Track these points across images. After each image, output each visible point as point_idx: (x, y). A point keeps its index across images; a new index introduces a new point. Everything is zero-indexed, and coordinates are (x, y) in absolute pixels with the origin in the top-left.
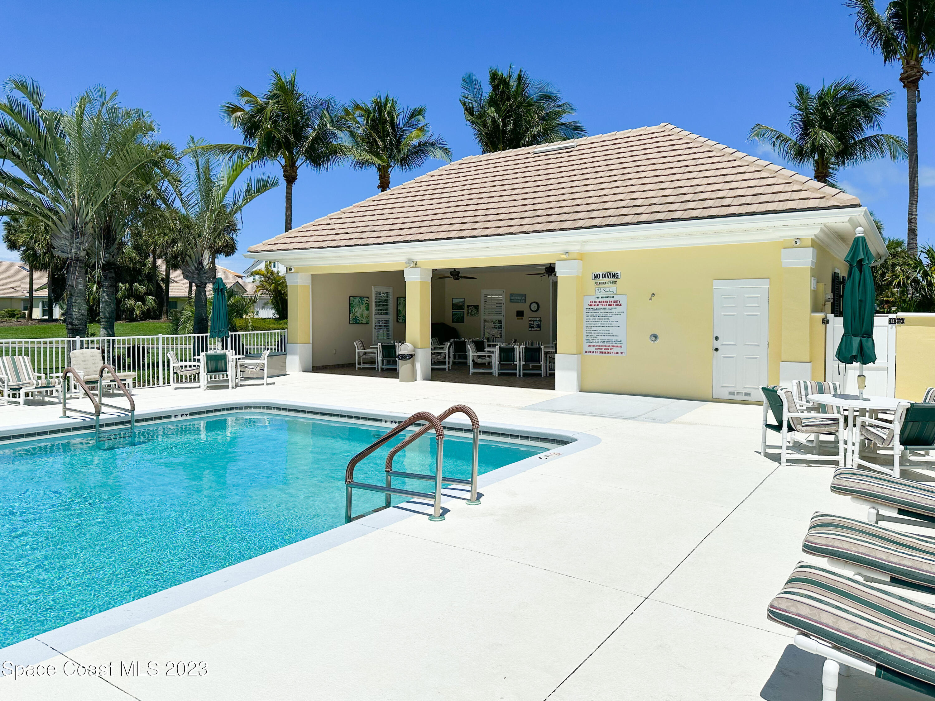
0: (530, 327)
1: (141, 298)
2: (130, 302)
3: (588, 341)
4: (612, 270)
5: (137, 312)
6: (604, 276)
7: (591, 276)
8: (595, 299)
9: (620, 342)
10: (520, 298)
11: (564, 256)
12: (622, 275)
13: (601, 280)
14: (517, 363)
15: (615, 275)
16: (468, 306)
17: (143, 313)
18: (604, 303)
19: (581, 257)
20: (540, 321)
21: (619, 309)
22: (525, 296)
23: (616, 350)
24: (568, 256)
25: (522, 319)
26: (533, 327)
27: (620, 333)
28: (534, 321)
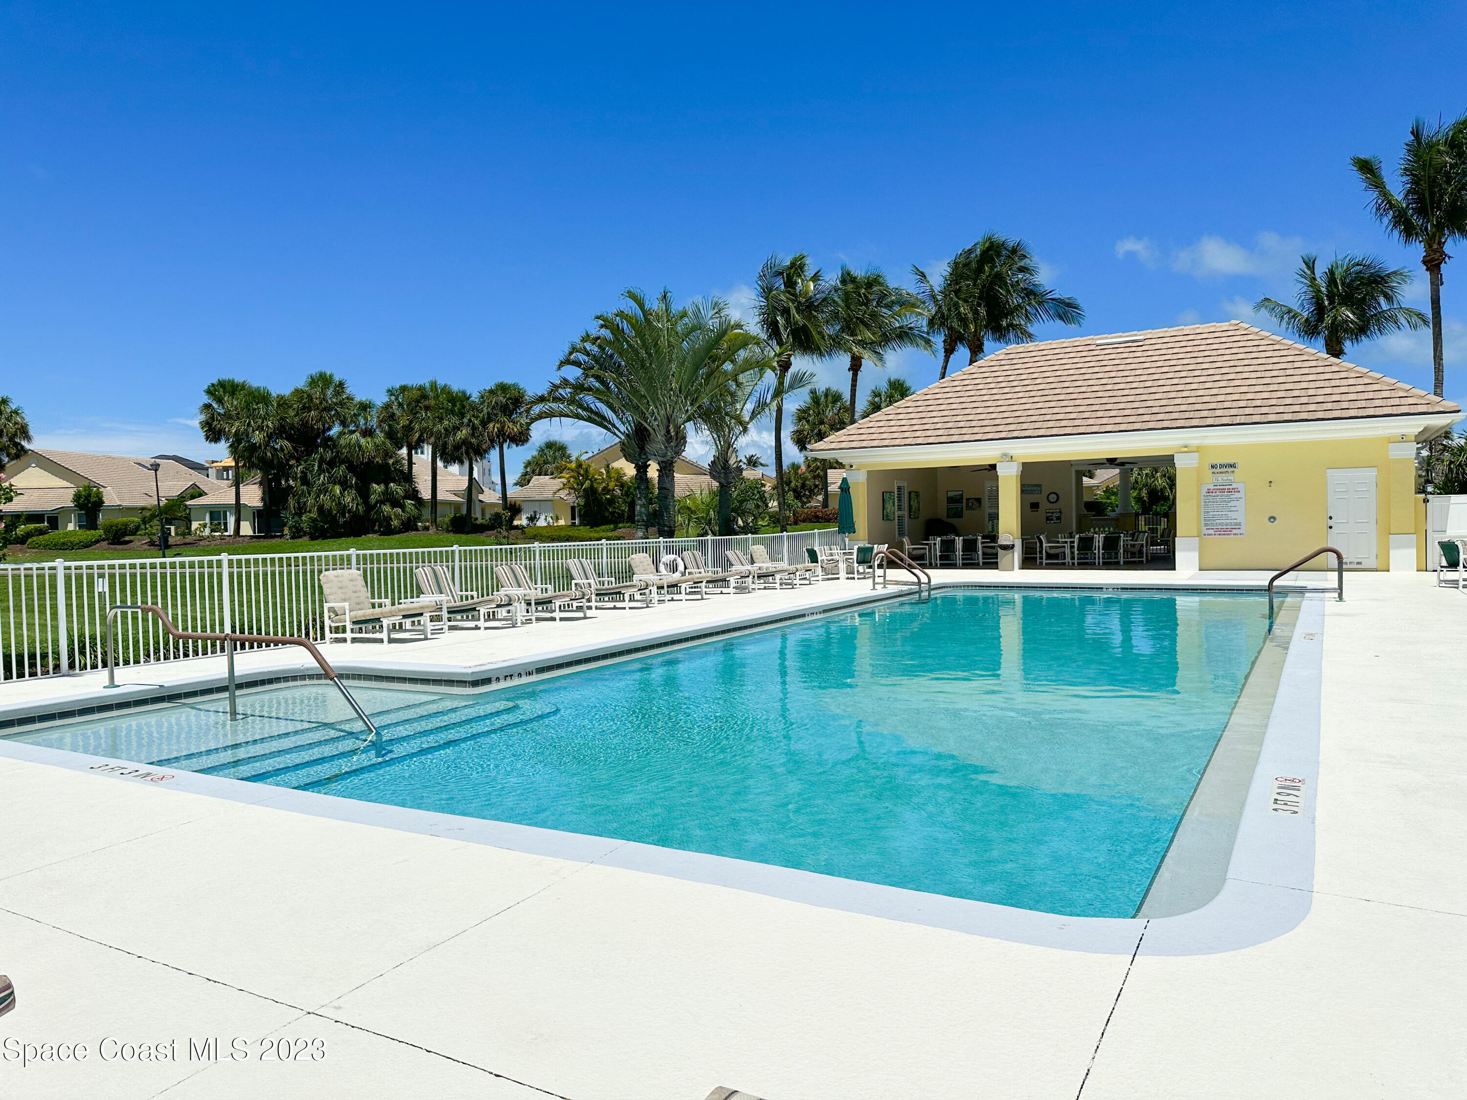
0: (1047, 520)
1: (396, 503)
2: (387, 508)
3: (1206, 525)
4: (1231, 462)
5: (395, 523)
6: (1221, 466)
7: (1207, 466)
8: (1212, 487)
9: (1239, 524)
10: (1035, 488)
11: (1186, 449)
12: (1240, 465)
13: (1218, 470)
14: (1096, 551)
15: (1233, 466)
16: (968, 500)
17: (403, 523)
18: (1222, 491)
19: (1198, 449)
20: (1060, 512)
21: (1237, 495)
22: (1039, 486)
23: (1234, 531)
24: (1187, 449)
25: (1037, 511)
26: (1052, 520)
27: (1239, 516)
28: (1053, 513)
